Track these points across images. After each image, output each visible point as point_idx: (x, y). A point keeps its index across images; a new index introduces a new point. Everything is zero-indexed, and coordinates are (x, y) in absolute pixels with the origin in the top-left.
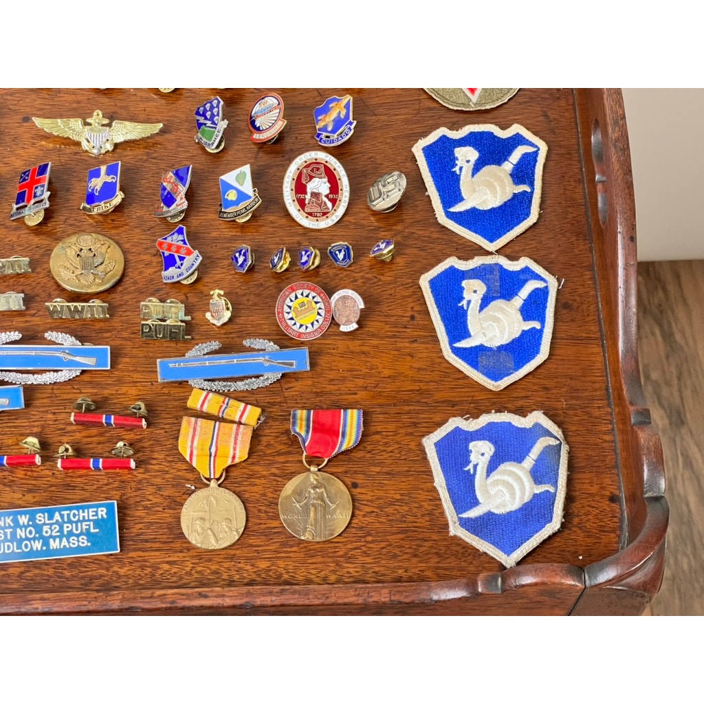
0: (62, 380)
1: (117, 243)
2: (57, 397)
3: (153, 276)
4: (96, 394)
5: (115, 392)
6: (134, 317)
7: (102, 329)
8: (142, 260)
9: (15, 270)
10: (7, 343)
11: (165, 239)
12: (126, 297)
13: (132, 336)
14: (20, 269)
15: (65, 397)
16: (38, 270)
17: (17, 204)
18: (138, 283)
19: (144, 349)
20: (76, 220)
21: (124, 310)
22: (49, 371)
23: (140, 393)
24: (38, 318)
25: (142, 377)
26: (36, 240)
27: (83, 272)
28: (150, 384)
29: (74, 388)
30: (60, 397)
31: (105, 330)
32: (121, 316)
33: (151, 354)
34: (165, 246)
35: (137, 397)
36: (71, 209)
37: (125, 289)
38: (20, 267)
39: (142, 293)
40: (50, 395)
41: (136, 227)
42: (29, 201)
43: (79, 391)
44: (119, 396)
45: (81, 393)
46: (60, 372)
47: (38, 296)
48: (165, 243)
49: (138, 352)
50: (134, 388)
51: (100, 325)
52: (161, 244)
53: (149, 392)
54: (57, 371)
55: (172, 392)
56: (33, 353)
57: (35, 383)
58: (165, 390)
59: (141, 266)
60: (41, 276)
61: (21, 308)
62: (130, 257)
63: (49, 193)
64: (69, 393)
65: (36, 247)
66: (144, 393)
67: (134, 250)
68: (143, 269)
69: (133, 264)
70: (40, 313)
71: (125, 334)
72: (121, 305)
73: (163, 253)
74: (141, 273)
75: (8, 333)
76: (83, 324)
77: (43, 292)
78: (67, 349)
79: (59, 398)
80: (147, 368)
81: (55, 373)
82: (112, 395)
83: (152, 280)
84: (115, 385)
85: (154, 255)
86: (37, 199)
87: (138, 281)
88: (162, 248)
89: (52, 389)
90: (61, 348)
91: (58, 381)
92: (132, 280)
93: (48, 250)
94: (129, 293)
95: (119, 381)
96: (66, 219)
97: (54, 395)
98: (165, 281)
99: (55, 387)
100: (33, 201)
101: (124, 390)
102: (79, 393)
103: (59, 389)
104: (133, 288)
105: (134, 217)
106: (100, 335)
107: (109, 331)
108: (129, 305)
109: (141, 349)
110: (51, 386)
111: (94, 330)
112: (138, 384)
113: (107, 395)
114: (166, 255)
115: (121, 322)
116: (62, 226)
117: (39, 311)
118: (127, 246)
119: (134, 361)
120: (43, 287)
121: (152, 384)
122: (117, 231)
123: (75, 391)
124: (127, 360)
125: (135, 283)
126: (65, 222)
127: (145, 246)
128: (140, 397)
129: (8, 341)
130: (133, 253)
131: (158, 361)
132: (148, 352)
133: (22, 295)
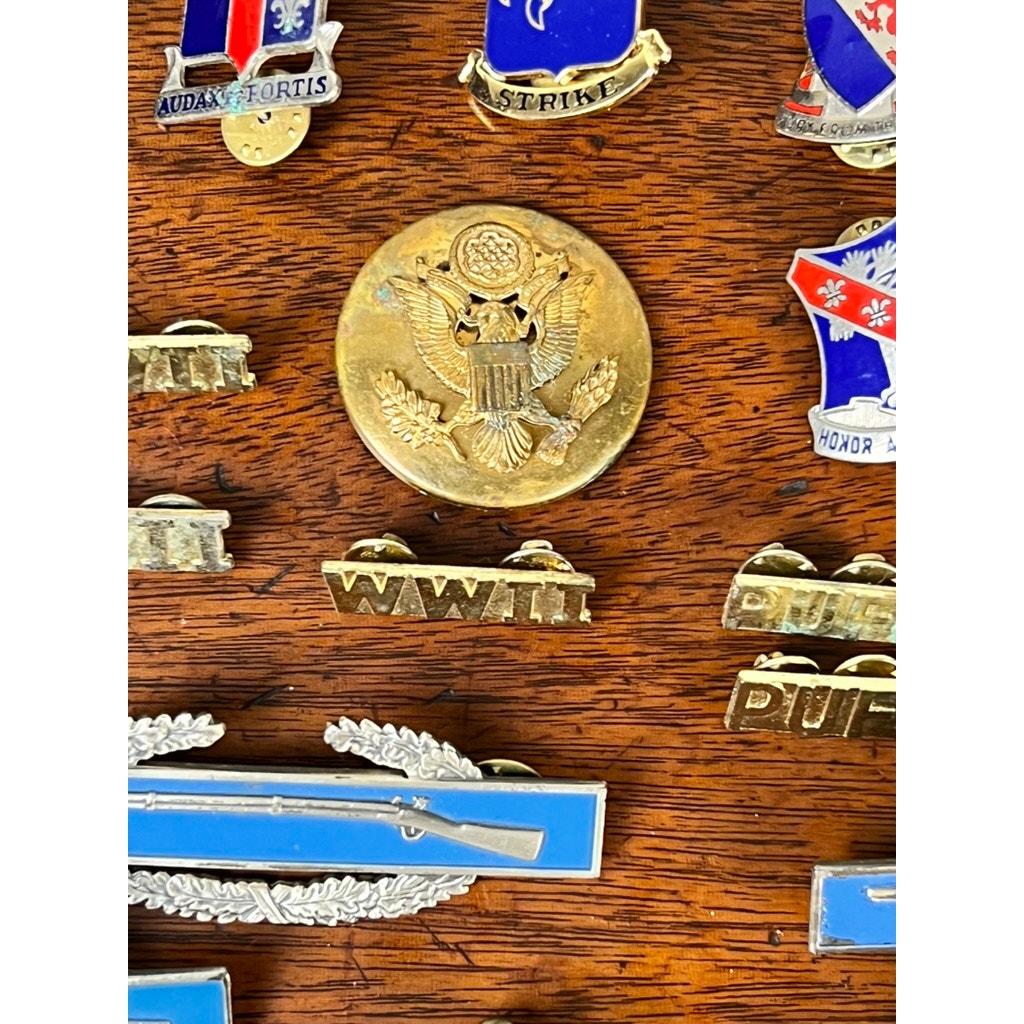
0: (394, 910)
1: (615, 254)
2: (367, 983)
3: (771, 422)
4: (532, 977)
5: (612, 971)
6: (691, 612)
7: (555, 668)
8: (725, 342)
9: (186, 381)
10: (158, 761)
11: (837, 258)
12: (660, 518)
13: (682, 703)
14: (209, 376)
15: (407, 984)
16: (284, 372)
17: (186, 53)
18: (706, 453)
19: (739, 768)
20: (440, 133)
21: (648, 577)
22: (340, 876)
23: (724, 979)
24: (286, 605)
25: (729, 901)
26: (271, 227)
27: (486, 416)
28: (763, 935)
29: (443, 947)
30: (381, 983)
31: (571, 669)
32: (635, 606)
33: (766, 797)
34: (832, 292)
35: (711, 999)
36: (421, 81)
37: (653, 478)
38: (206, 368)
39: (726, 499)
40: (338, 975)
41: (696, 180)
42: (242, 53)
43: (460, 960)
44: (633, 992)
45: (472, 968)
46: (384, 882)
47: (281, 496)
48: (836, 278)
49: (709, 783)
50: (693, 954)
51: (546, 648)
52: (811, 278)
53: (760, 977)
54: (374, 878)
55: (856, 980)
56: (274, 807)
57: (276, 919)
58: (827, 973)
59: (717, 370)
60: (294, 400)
61: (214, 566)
62: (671, 322)
63: (335, 29)
64: (418, 968)
65: (272, 261)
66: (741, 978)
67: (686, 292)
68: (727, 386)
69: (688, 359)
70: (296, 580)
71: (654, 695)
72: (636, 555)
73: (824, 325)
74: (720, 401)
75: (165, 718)
76: (476, 641)
77: (306, 477)
78: (419, 793)
79: (376, 990)
80: (747, 858)
81: (365, 884)
82: (602, 981)
83: (765, 440)
84: (614, 936)
85: (777, 320)
86: (281, 49)
87: (708, 446)
88: (819, 301)
89: (348, 946)
90: (394, 791)
91: (374, 915)
92: (681, 438)
93: (323, 277)
94: (669, 499)
95: (631, 916)
96: (398, 131)
97: (352, 974)
98: (821, 449)
99: (362, 937)
100: (259, 56)
101: (654, 959)
102: (458, 968)
103: (377, 945)
104: (688, 474)
105: (687, 127)
106: (548, 695)
107: (586, 676)
108: (672, 556)
109: (723, 768)
110: (343, 933)
111: (524, 670)
112: (710, 937)
113: (580, 985)
114: (834, 336)
115: (637, 633)
116: (378, 161)
117: (290, 568)
118: (660, 269)
119: (694, 822)
120: (301, 453)
121: (771, 942)
122: (615, 197)
123: (444, 957)
124: (665, 817)
125: (695, 449)
126: (393, 141)
127: (734, 272)
128: (722, 998)
129: (164, 751)
130: (684, 303)
131: (821, 874)
132: (755, 782)
133: (222, 518)
